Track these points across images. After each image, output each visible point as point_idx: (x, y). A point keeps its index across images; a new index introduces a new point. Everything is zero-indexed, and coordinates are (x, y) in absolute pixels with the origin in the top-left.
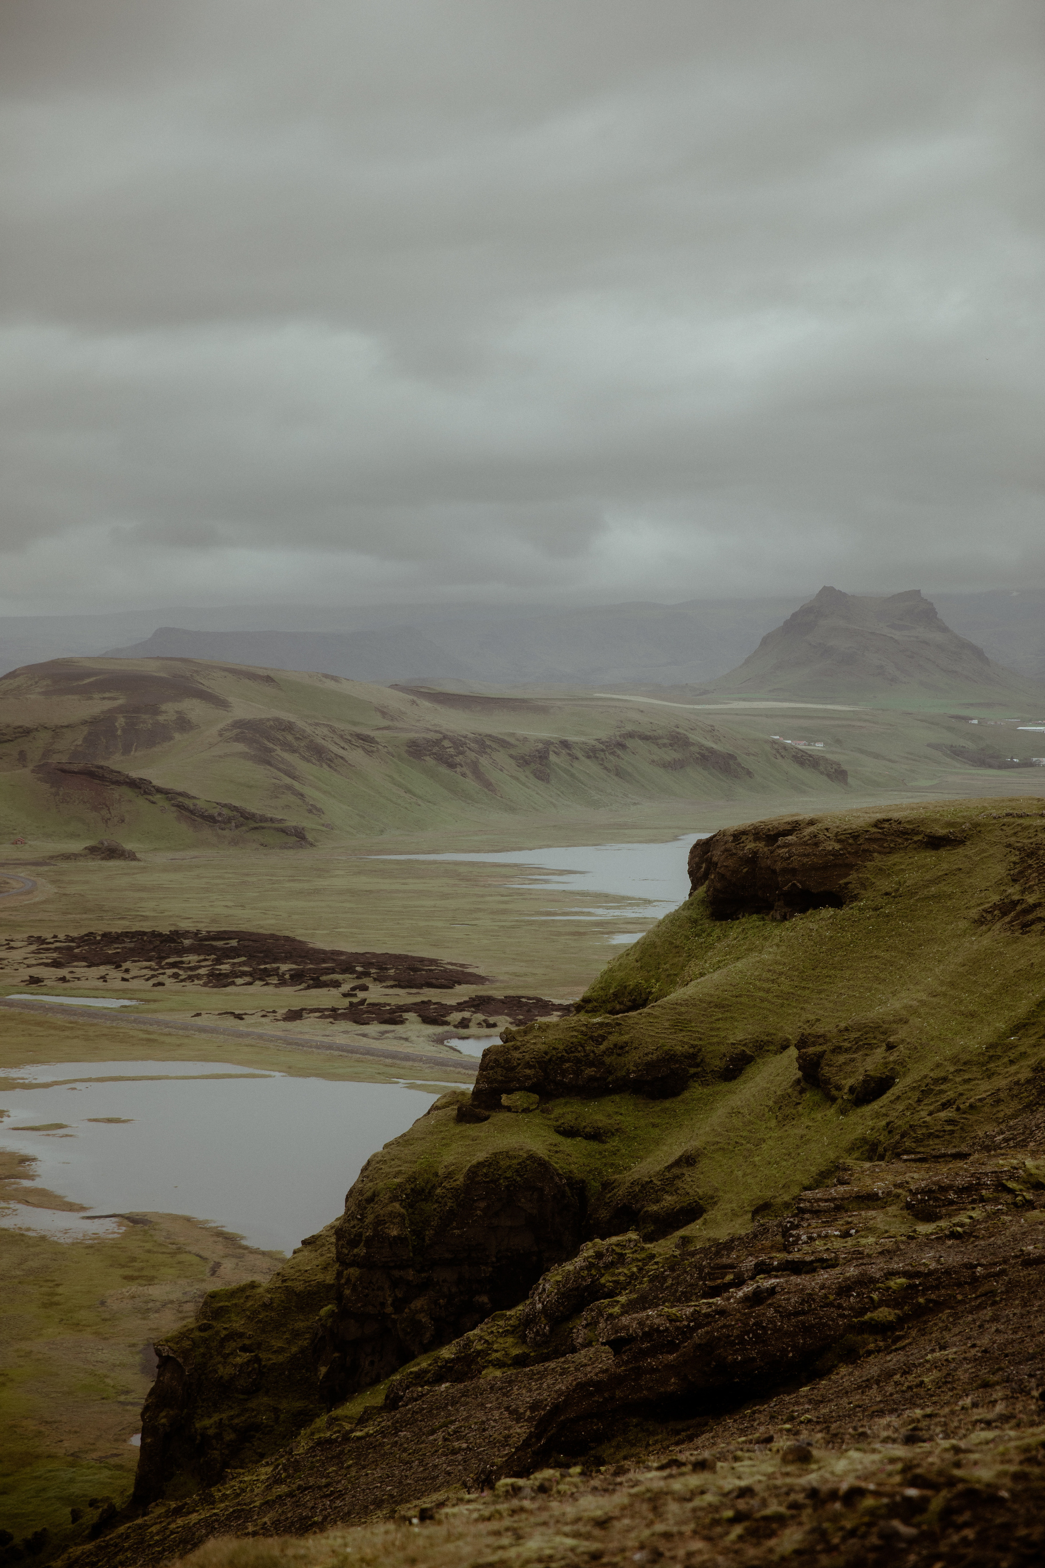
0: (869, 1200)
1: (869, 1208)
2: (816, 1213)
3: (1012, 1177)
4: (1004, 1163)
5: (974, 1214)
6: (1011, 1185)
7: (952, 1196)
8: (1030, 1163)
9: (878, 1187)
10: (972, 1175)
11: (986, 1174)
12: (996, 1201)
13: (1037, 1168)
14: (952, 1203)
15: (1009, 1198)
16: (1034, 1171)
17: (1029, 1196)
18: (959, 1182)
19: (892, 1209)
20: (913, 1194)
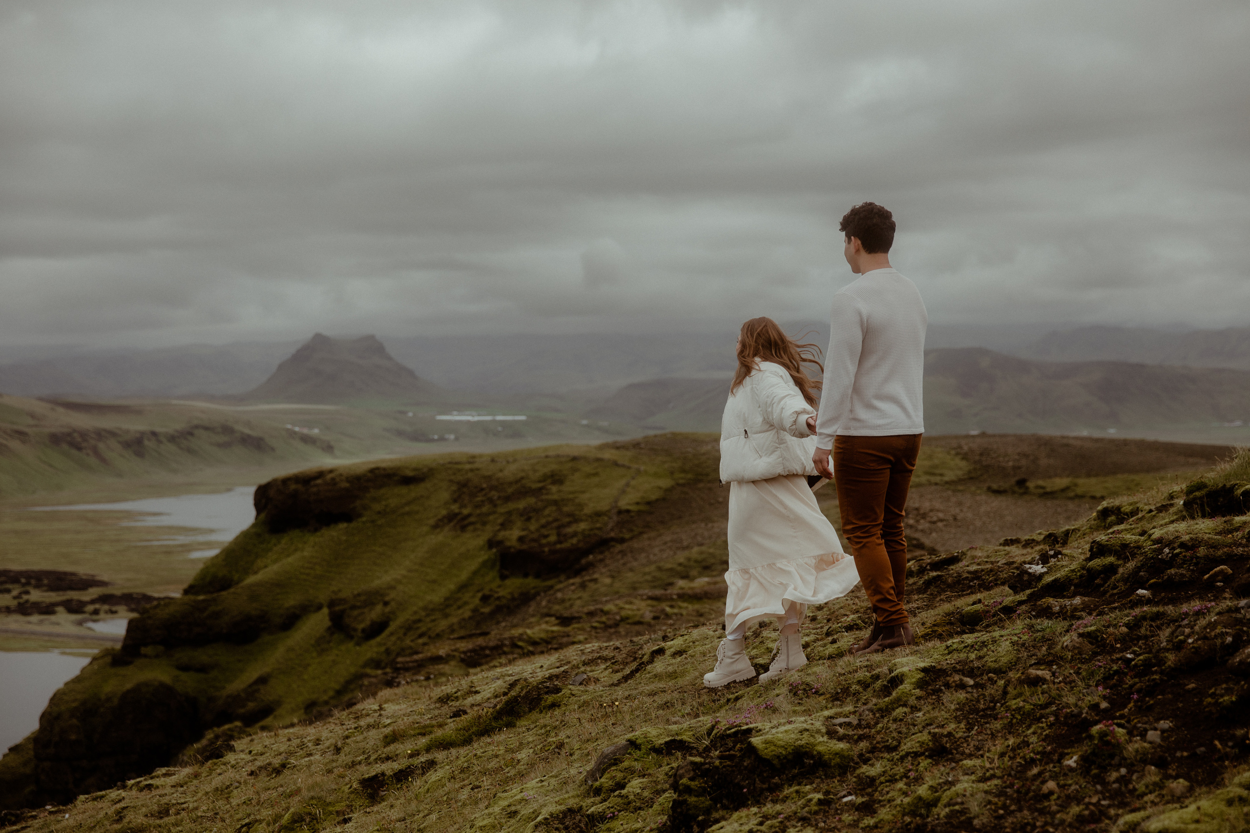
0: (437, 660)
1: (437, 664)
2: (407, 670)
3: (520, 639)
4: (516, 632)
5: (501, 661)
6: (520, 644)
7: (487, 652)
8: (529, 632)
9: (442, 652)
10: (499, 640)
11: (505, 639)
12: (512, 653)
13: (533, 633)
14: (487, 656)
15: (520, 651)
16: (532, 635)
17: (531, 648)
18: (491, 644)
19: (453, 663)
20: (464, 653)
